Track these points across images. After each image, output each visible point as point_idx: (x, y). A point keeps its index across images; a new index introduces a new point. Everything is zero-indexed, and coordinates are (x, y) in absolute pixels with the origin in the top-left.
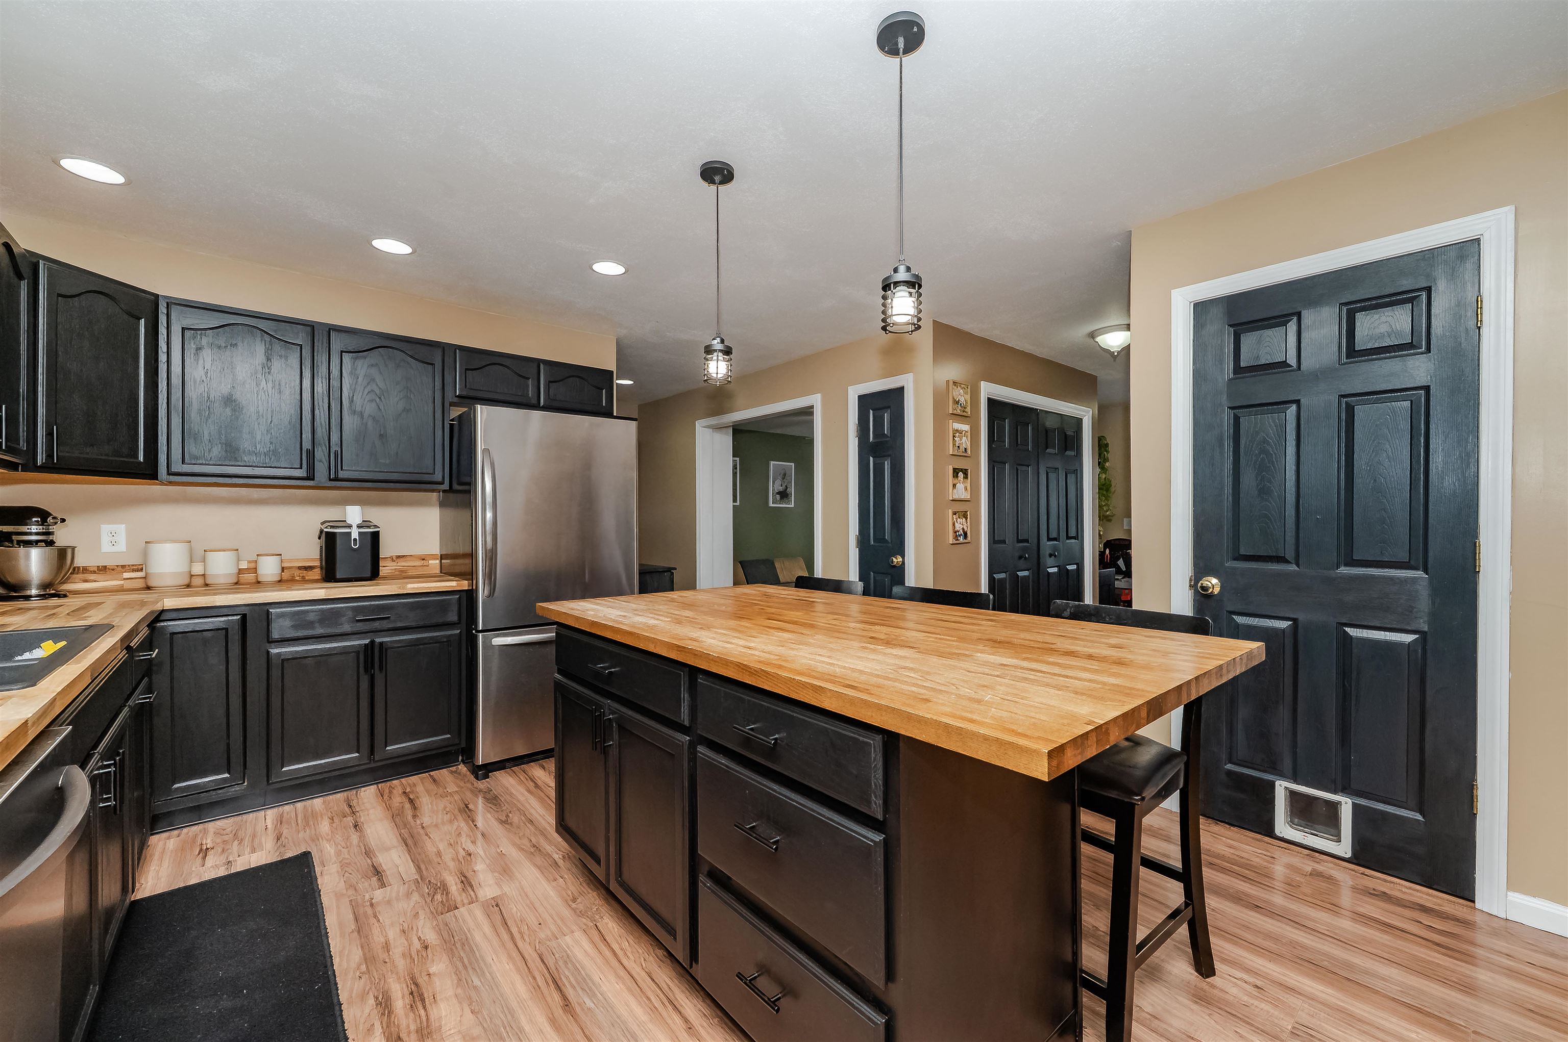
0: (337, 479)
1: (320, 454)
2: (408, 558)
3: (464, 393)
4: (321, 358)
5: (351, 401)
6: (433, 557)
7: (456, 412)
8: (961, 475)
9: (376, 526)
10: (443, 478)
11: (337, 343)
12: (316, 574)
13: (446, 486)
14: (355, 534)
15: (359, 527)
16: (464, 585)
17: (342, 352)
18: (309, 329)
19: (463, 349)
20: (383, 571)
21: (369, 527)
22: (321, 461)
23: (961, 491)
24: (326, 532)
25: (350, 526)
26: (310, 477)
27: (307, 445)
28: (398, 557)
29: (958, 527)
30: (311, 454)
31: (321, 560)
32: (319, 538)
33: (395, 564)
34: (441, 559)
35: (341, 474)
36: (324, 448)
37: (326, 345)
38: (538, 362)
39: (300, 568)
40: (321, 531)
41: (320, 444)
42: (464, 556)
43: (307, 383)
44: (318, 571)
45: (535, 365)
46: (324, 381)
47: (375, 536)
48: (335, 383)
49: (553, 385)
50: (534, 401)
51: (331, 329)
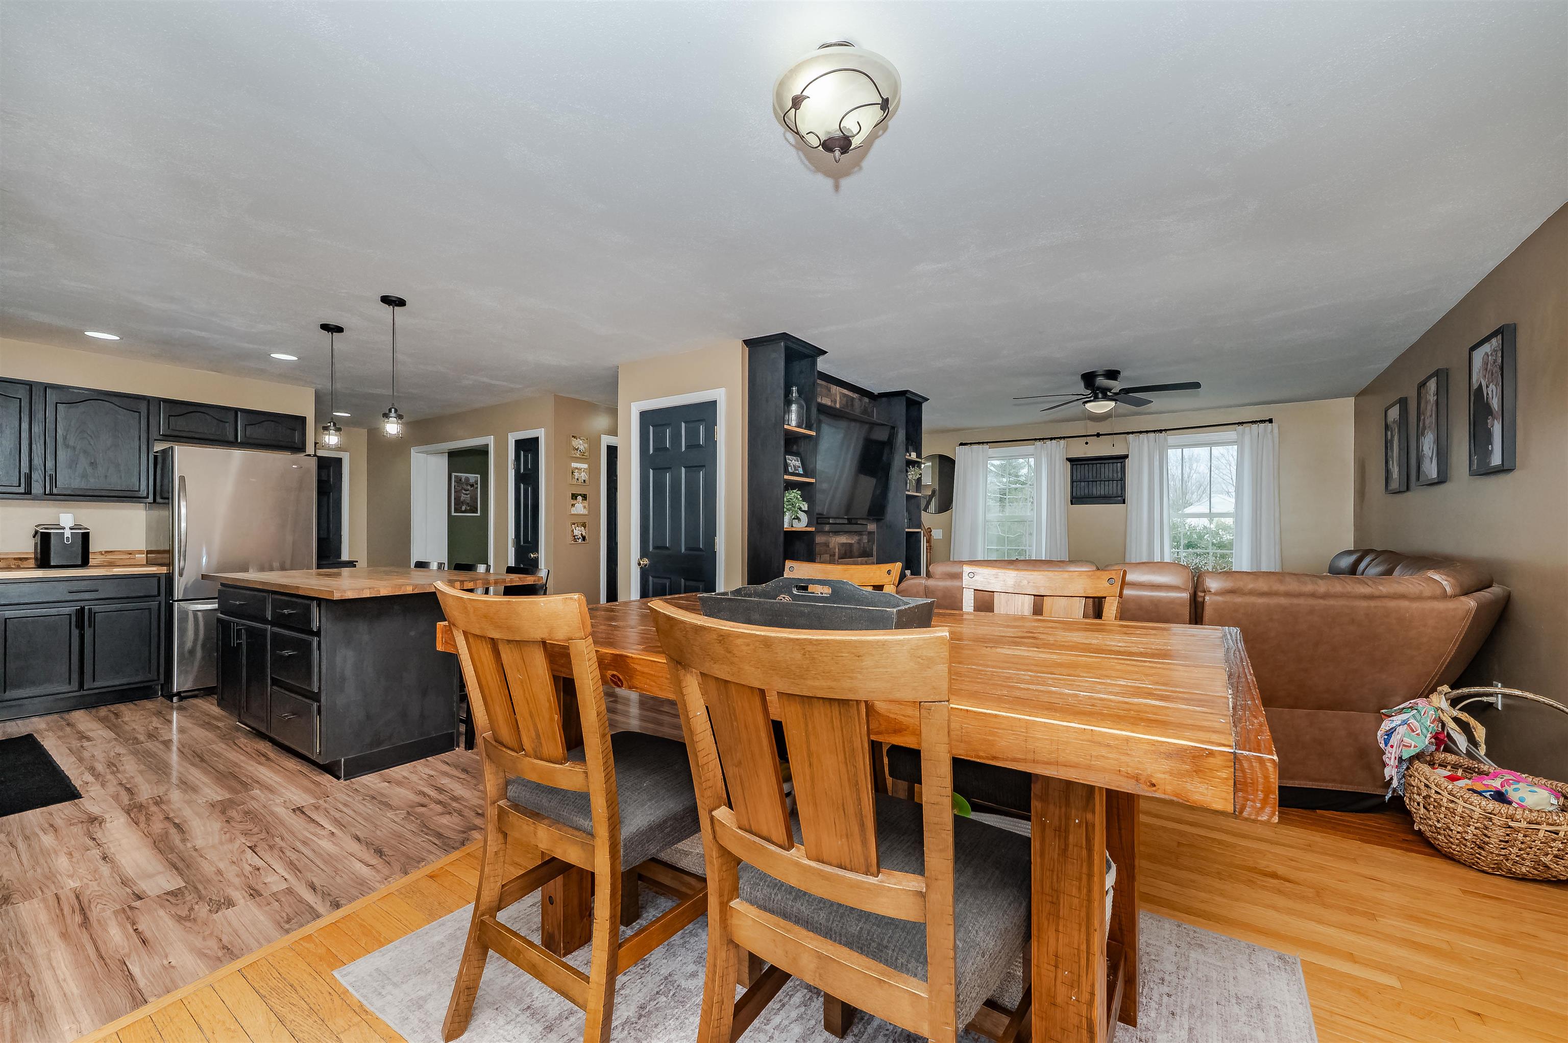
0: (51, 494)
1: (37, 476)
2: (116, 553)
3: (168, 433)
4: (38, 407)
5: (65, 438)
6: (140, 552)
7: (159, 447)
8: (580, 498)
9: (86, 529)
10: (148, 494)
11: (52, 397)
12: (32, 563)
13: (151, 499)
14: (68, 533)
15: (71, 529)
16: (164, 570)
17: (57, 403)
18: (28, 387)
19: (166, 401)
20: (92, 562)
21: (80, 529)
22: (37, 481)
23: (580, 508)
24: (42, 533)
25: (64, 528)
26: (28, 492)
27: (25, 469)
28: (106, 552)
29: (576, 532)
30: (29, 477)
31: (36, 552)
32: (34, 537)
33: (103, 556)
34: (147, 554)
35: (55, 491)
36: (40, 471)
37: (42, 399)
38: (236, 411)
39: (15, 559)
40: (36, 532)
41: (37, 469)
42: (164, 552)
43: (25, 426)
44: (33, 561)
45: (233, 413)
46: (40, 424)
47: (86, 537)
48: (50, 425)
49: (248, 428)
50: (231, 438)
51: (46, 387)
